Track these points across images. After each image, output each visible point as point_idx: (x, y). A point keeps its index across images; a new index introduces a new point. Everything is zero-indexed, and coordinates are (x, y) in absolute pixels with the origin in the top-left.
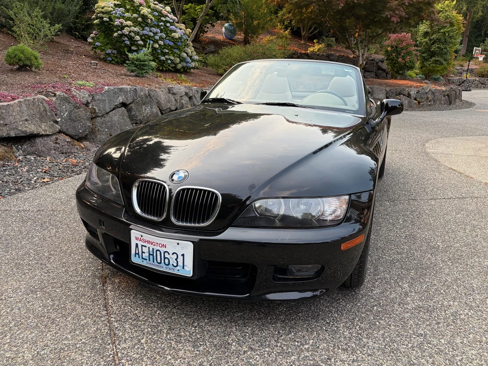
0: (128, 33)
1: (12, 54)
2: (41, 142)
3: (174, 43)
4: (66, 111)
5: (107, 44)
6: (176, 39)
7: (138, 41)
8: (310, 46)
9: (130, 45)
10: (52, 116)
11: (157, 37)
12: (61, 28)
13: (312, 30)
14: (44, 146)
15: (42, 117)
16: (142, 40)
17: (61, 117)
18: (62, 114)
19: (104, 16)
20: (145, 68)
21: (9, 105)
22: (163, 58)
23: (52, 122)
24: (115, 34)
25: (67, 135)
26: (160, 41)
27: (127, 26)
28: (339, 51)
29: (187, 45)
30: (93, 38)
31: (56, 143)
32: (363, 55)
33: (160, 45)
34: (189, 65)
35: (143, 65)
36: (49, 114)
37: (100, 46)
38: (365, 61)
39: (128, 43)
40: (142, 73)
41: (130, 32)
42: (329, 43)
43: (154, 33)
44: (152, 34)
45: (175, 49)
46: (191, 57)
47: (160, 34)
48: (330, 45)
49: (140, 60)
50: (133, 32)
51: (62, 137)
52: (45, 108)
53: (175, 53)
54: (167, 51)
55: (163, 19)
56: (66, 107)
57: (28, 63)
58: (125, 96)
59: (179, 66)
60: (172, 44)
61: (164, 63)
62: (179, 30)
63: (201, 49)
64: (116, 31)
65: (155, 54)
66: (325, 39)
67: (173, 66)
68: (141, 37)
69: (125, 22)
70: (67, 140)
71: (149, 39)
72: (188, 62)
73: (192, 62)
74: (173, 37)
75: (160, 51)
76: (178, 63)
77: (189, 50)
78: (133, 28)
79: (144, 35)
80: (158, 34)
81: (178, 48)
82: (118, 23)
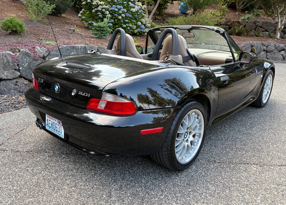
0: (101, 9)
1: (4, 23)
2: (3, 84)
3: (133, 16)
4: (27, 62)
5: (90, 17)
6: (134, 12)
7: (108, 14)
8: (242, 16)
9: (102, 17)
10: (14, 66)
11: (120, 12)
12: (55, 7)
13: (244, 4)
14: (6, 87)
15: (6, 66)
16: (110, 14)
17: (23, 67)
18: (23, 64)
20: (104, 32)
22: (125, 26)
23: (14, 70)
24: (93, 11)
25: (26, 79)
26: (123, 14)
27: (101, 5)
28: (265, 19)
29: (143, 17)
30: (82, 14)
31: (16, 85)
32: (282, 21)
33: (122, 17)
34: (142, 30)
35: (102, 30)
36: (12, 64)
37: (85, 19)
38: (283, 25)
39: (101, 16)
40: (102, 36)
41: (102, 9)
42: (258, 13)
43: (118, 9)
44: (117, 10)
45: (133, 19)
46: (145, 25)
47: (123, 10)
48: (259, 15)
49: (101, 27)
50: (104, 8)
51: (22, 80)
52: (8, 60)
53: (133, 22)
54: (127, 21)
56: (27, 59)
57: (14, 29)
58: (77, 52)
59: (136, 31)
60: (131, 16)
62: (137, 7)
63: (162, 20)
64: (93, 9)
65: (119, 23)
66: (255, 11)
67: (132, 31)
68: (109, 12)
69: (99, 2)
70: (25, 83)
71: (115, 13)
72: (142, 28)
73: (145, 28)
74: (131, 11)
75: (123, 21)
76: (135, 29)
77: (143, 20)
78: (104, 6)
79: (112, 11)
80: (122, 10)
81: (135, 19)
82: (95, 3)
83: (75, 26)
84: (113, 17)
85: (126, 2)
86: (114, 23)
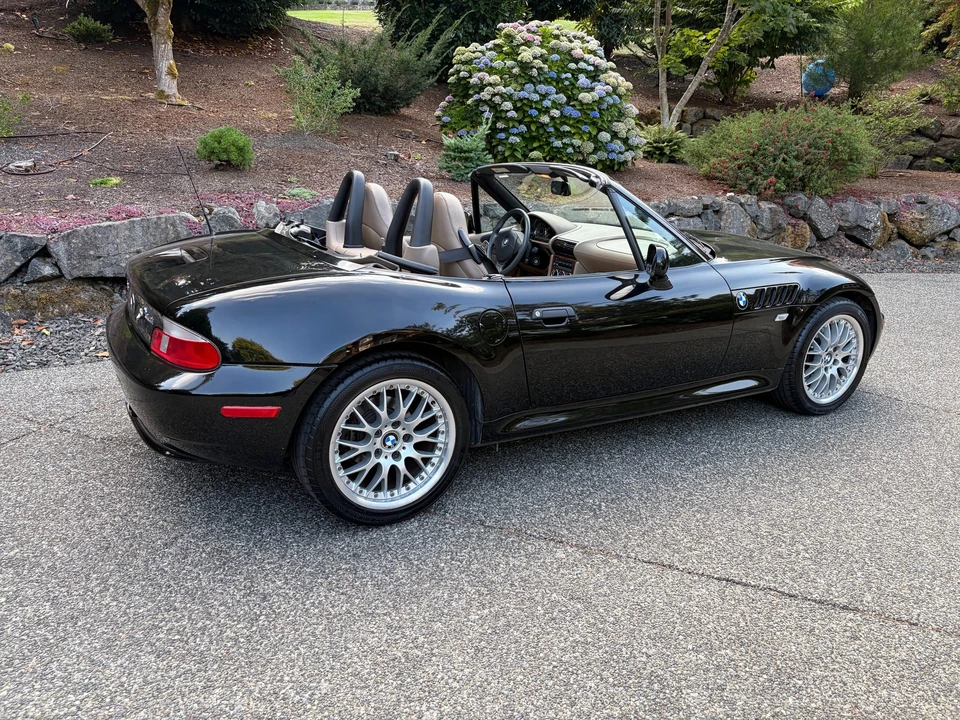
0: (489, 97)
1: (203, 142)
3: (584, 113)
5: (464, 119)
6: (588, 104)
7: (507, 111)
9: (495, 120)
11: (547, 103)
16: (516, 109)
19: (463, 68)
20: (469, 164)
21: (110, 226)
22: (558, 143)
24: (469, 102)
26: (554, 111)
27: (490, 84)
30: (444, 109)
33: (552, 118)
34: (613, 156)
37: (450, 123)
40: (462, 175)
41: (494, 95)
43: (540, 95)
44: (536, 97)
45: (586, 124)
46: (625, 141)
47: (554, 97)
50: (499, 94)
53: (584, 132)
54: (567, 128)
55: (573, 66)
57: (225, 157)
59: (592, 160)
60: (578, 114)
61: (561, 153)
62: (601, 87)
64: (471, 96)
65: (542, 135)
67: (580, 158)
68: (514, 103)
69: (488, 78)
71: (531, 107)
72: (613, 151)
73: (627, 150)
74: (581, 101)
75: (552, 130)
76: (591, 154)
77: (620, 127)
78: (501, 89)
79: (521, 100)
80: (551, 97)
81: (594, 124)
82: (476, 79)
83: (424, 142)
84: (524, 117)
85: (569, 75)
86: (527, 136)
